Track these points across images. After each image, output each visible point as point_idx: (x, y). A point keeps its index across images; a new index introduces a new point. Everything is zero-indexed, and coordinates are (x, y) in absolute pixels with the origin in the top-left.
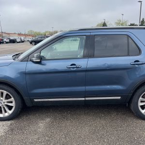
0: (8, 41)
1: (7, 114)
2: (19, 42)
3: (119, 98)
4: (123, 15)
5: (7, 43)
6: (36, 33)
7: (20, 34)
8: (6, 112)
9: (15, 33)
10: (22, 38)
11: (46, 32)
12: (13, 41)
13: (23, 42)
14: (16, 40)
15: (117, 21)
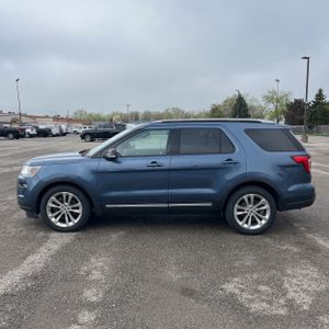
0: (34, 132)
1: (71, 224)
2: (57, 135)
3: (210, 204)
4: (277, 81)
5: (31, 136)
6: (90, 115)
7: (57, 119)
8: (70, 220)
9: (47, 117)
10: (64, 127)
11: (114, 114)
12: (44, 133)
13: (64, 135)
14: (50, 130)
15: (267, 94)
